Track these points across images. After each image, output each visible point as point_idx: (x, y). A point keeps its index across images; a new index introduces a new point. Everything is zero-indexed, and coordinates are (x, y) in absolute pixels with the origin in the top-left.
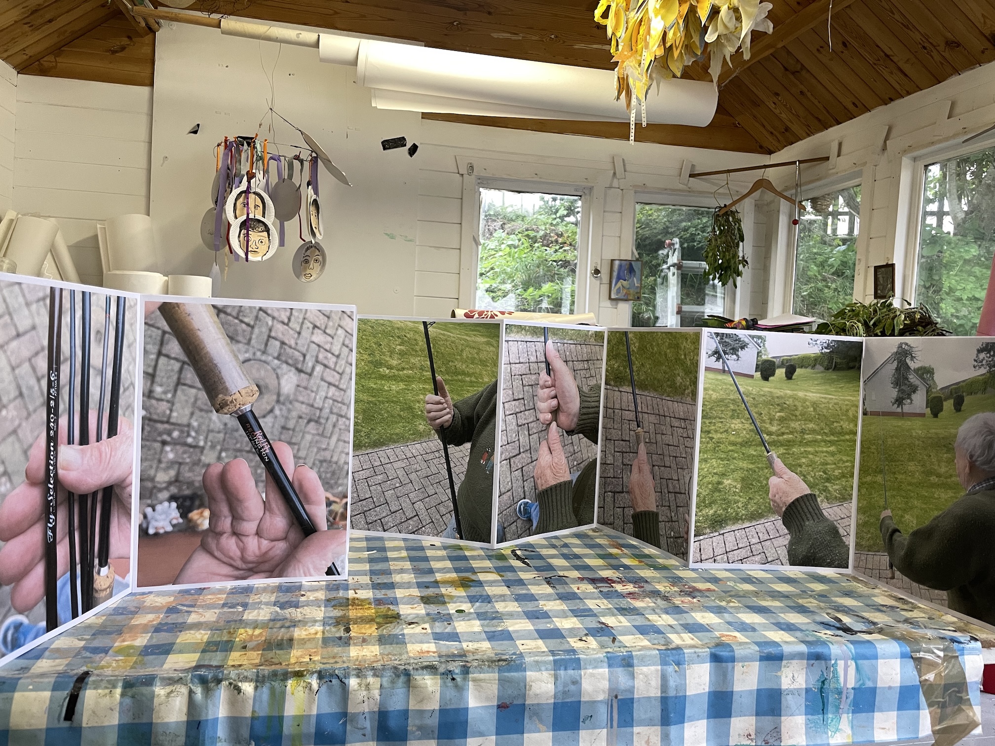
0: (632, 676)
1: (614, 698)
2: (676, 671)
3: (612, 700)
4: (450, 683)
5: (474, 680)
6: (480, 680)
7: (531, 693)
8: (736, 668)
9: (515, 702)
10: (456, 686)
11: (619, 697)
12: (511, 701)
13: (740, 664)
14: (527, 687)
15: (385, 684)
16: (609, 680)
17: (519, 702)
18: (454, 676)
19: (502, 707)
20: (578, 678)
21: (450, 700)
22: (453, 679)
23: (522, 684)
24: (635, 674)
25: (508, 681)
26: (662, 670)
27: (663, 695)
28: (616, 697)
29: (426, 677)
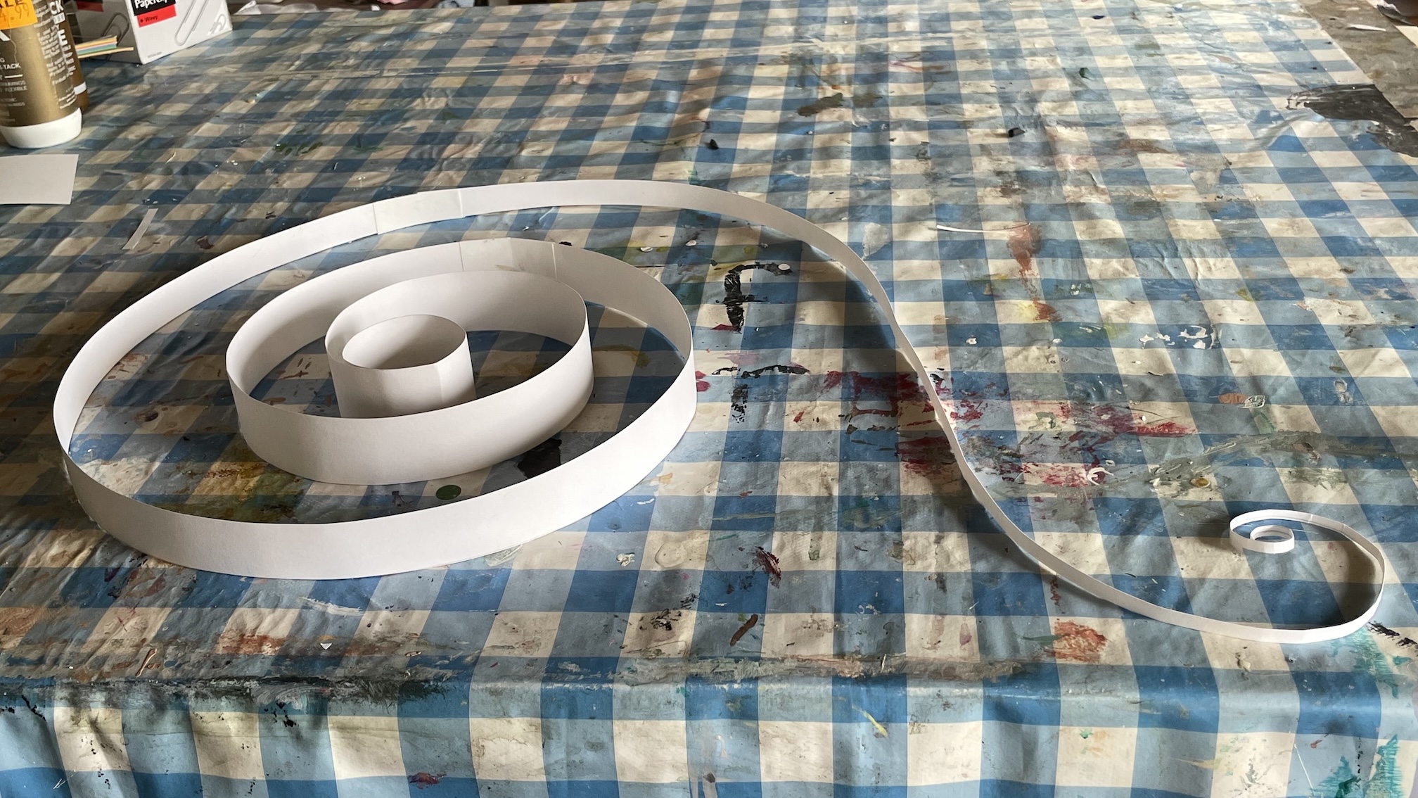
0: (754, 739)
1: (705, 781)
2: (877, 735)
3: (700, 784)
4: (280, 729)
5: (342, 728)
6: (355, 729)
7: (484, 760)
8: (1061, 739)
9: (450, 774)
10: (298, 737)
11: (718, 780)
12: (439, 772)
13: (1077, 730)
14: (474, 749)
15: (133, 724)
16: (689, 746)
17: (461, 774)
18: (292, 717)
19: (421, 781)
20: (605, 738)
21: (288, 764)
22: (290, 723)
23: (459, 743)
24: (761, 736)
25: (426, 736)
26: (836, 733)
27: (841, 782)
28: (711, 778)
29: (226, 715)
